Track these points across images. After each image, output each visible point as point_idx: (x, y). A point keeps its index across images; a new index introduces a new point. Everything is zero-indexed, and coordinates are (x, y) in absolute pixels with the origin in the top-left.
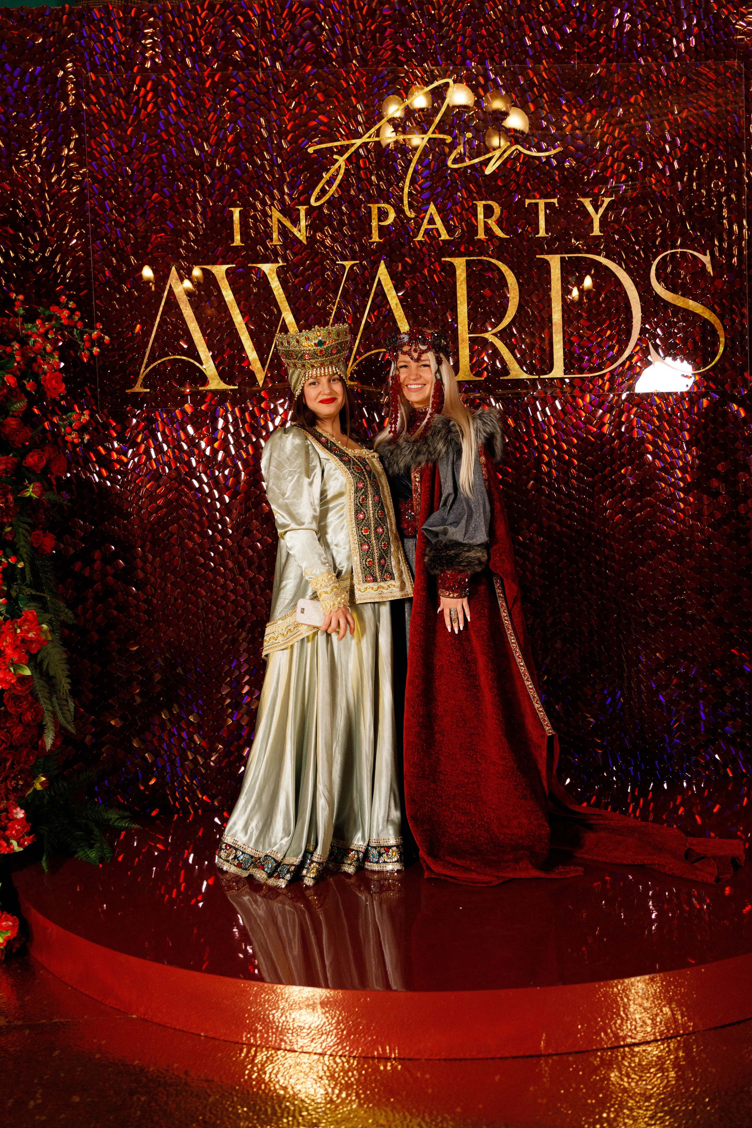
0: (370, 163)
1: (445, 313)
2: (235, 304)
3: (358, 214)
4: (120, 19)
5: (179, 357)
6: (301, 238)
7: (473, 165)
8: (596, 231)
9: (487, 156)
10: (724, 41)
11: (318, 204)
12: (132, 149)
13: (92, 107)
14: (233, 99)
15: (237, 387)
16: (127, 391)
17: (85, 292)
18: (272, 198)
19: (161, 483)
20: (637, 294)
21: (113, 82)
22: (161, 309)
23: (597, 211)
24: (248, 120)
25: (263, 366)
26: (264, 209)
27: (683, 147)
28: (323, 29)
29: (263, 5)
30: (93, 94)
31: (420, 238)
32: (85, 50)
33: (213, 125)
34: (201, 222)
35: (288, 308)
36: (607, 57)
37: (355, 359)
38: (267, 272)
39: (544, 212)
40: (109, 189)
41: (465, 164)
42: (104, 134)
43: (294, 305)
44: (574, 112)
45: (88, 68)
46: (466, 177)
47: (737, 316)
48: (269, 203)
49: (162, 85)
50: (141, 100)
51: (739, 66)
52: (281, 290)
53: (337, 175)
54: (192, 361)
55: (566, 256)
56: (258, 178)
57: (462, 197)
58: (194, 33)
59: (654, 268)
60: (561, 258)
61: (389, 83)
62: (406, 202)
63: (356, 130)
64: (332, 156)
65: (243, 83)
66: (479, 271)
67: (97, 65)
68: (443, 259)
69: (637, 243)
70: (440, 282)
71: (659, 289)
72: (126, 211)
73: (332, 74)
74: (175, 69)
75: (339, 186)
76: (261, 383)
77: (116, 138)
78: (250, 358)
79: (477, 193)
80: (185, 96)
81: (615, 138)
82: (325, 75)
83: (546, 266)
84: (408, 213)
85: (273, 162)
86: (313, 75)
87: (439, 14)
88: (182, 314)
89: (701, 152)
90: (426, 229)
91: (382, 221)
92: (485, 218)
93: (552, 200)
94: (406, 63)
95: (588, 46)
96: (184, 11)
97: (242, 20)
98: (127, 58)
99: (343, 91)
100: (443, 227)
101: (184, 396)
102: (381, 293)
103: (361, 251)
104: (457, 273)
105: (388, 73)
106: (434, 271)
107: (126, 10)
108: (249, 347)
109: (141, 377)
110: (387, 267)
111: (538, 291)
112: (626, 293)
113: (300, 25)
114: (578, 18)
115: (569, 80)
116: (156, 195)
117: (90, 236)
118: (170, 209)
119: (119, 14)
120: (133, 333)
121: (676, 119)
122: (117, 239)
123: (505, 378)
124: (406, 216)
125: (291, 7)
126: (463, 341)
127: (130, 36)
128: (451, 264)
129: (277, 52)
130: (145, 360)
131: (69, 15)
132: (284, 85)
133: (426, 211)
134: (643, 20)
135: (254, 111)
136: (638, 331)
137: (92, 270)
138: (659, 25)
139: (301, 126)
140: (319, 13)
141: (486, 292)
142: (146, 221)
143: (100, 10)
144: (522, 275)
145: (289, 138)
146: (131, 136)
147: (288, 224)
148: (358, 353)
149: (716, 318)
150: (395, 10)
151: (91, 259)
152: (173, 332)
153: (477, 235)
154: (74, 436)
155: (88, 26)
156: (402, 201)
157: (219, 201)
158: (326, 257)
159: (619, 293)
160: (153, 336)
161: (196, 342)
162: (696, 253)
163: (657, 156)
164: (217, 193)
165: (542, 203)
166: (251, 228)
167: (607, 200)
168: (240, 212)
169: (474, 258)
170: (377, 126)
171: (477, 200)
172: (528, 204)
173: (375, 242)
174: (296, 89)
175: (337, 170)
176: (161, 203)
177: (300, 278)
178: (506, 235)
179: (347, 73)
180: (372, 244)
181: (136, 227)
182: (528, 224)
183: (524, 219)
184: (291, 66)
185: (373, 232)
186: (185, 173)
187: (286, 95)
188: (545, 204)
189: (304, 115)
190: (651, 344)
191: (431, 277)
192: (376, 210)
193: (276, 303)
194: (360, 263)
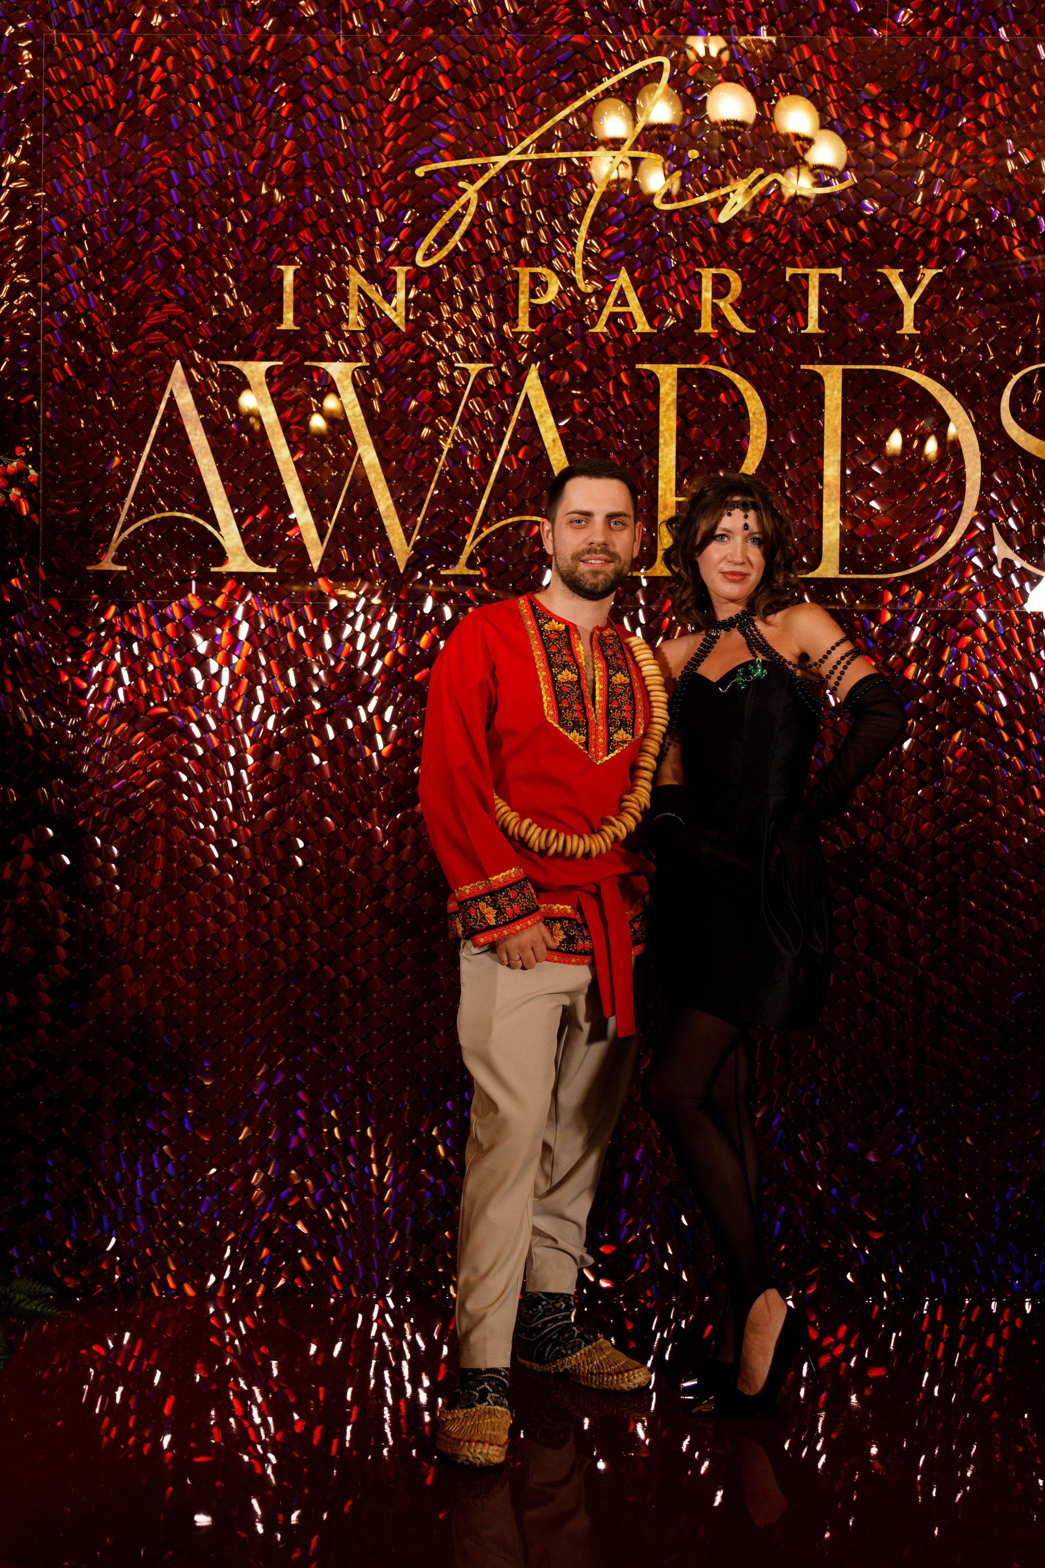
0: (522, 196)
1: (638, 459)
2: (278, 429)
3: (496, 283)
5: (179, 514)
6: (396, 321)
7: (700, 206)
8: (908, 327)
9: (724, 191)
11: (428, 263)
12: (119, 160)
14: (294, 81)
15: (274, 570)
16: (89, 568)
17: (31, 396)
20: (975, 439)
21: (95, 47)
22: (153, 432)
23: (911, 293)
25: (322, 536)
26: (338, 269)
30: (60, 65)
31: (601, 327)
34: (230, 287)
35: (369, 439)
36: (942, 25)
37: (478, 532)
38: (335, 378)
39: (817, 291)
41: (684, 204)
42: (76, 134)
43: (380, 434)
44: (881, 119)
45: (55, 23)
46: (686, 226)
48: (346, 259)
49: (177, 55)
50: (141, 77)
52: (358, 409)
53: (464, 216)
54: (201, 522)
55: (853, 367)
57: (678, 260)
59: (1007, 393)
60: (844, 371)
61: (559, 62)
62: (579, 265)
63: (502, 140)
64: (457, 182)
65: (311, 55)
66: (700, 388)
67: (69, 17)
68: (638, 366)
70: (632, 405)
71: (1015, 432)
72: (103, 264)
73: (464, 44)
75: (468, 232)
76: (315, 565)
77: (93, 140)
78: (300, 523)
79: (704, 254)
80: (213, 74)
81: (949, 167)
82: (452, 44)
83: (817, 384)
84: (583, 285)
86: (432, 44)
88: (188, 442)
90: (612, 314)
91: (537, 297)
92: (715, 296)
93: (833, 271)
94: (590, 27)
98: (116, 8)
99: (481, 72)
100: (641, 311)
101: (185, 581)
102: (529, 421)
103: (499, 347)
104: (663, 390)
105: (559, 43)
106: (624, 386)
108: (299, 503)
109: (114, 545)
110: (541, 377)
111: (802, 426)
115: (873, 63)
116: (158, 238)
120: (104, 470)
122: (86, 311)
124: (578, 290)
126: (665, 508)
128: (651, 375)
129: (371, 4)
130: (123, 517)
132: (382, 60)
133: (613, 281)
135: (329, 102)
136: (974, 504)
137: (41, 360)
139: (406, 131)
142: (136, 282)
144: (775, 398)
145: (386, 151)
146: (119, 140)
147: (376, 295)
148: (486, 521)
151: (41, 341)
152: (172, 472)
153: (699, 326)
156: (572, 261)
157: (262, 254)
158: (439, 354)
160: (138, 476)
161: (209, 490)
164: (259, 240)
165: (814, 275)
167: (930, 273)
168: (295, 272)
169: (693, 366)
170: (536, 135)
171: (702, 266)
172: (791, 277)
173: (525, 333)
174: (402, 67)
175: (465, 207)
176: (165, 253)
177: (393, 389)
178: (750, 327)
179: (490, 43)
180: (518, 335)
181: (120, 292)
182: (792, 311)
183: (785, 302)
184: (396, 27)
185: (520, 315)
186: (207, 203)
187: (386, 77)
188: (821, 275)
189: (412, 111)
190: (998, 526)
191: (619, 396)
192: (527, 278)
193: (350, 429)
194: (498, 367)
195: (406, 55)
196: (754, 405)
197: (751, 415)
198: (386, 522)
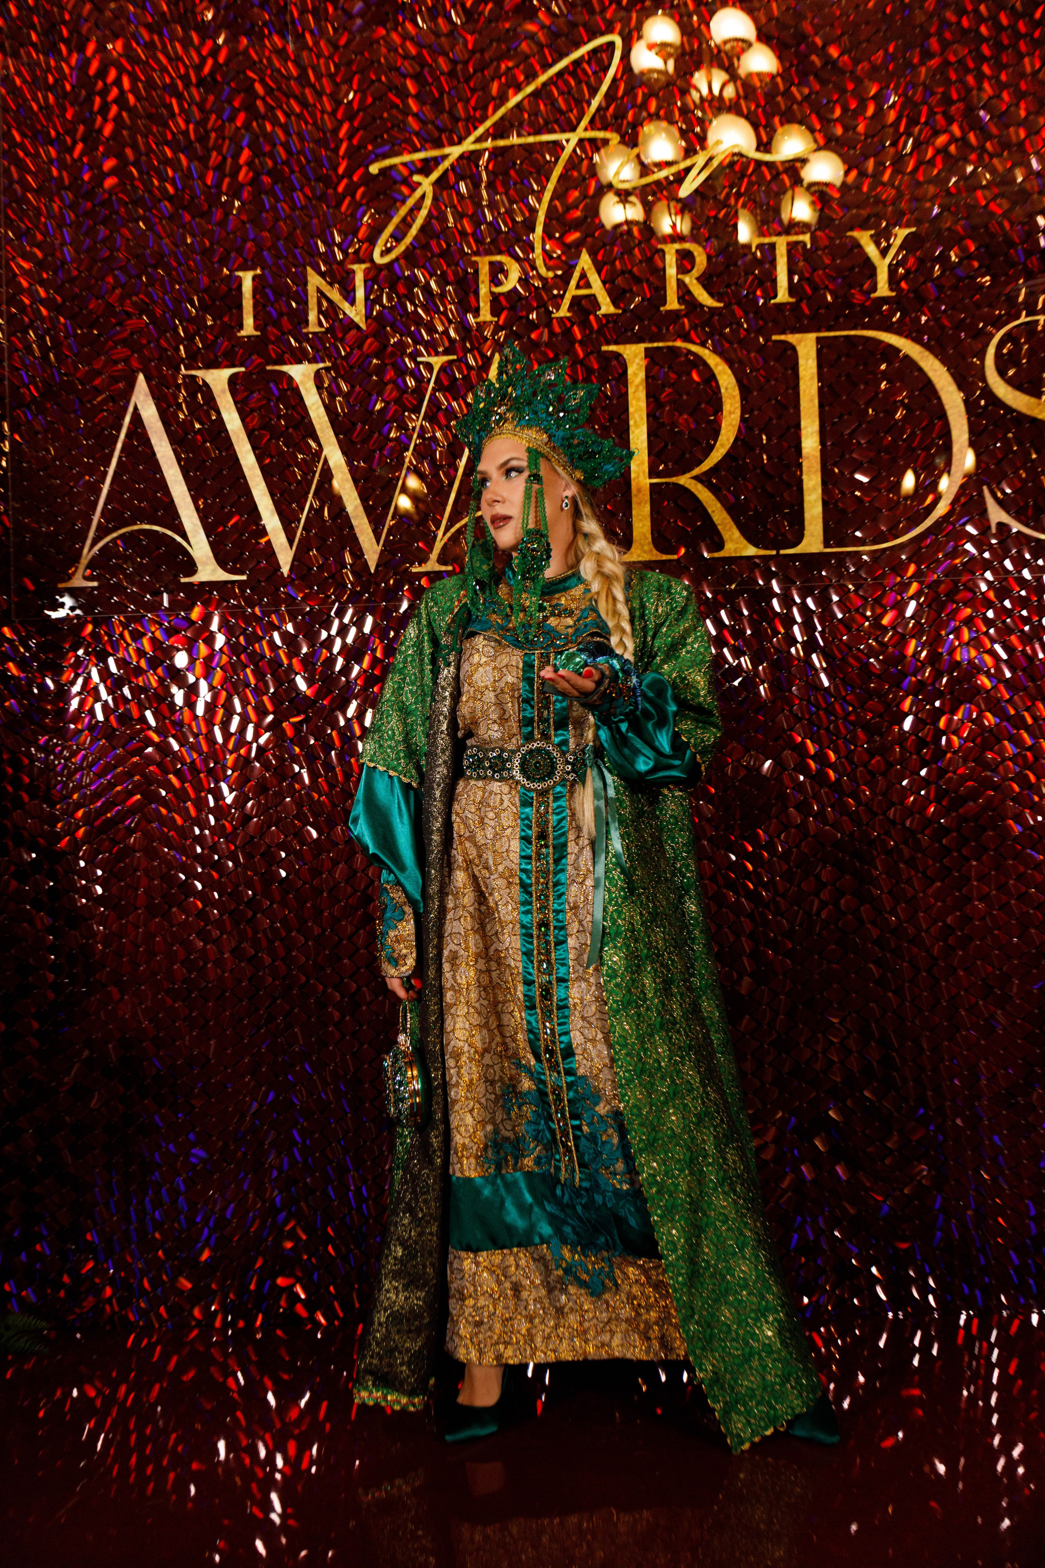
2: (243, 435)
3: (456, 274)
5: (148, 527)
6: (356, 319)
7: (659, 182)
8: (883, 289)
9: (683, 165)
11: (388, 259)
12: (76, 179)
15: (244, 578)
16: (62, 586)
19: (114, 743)
20: (960, 399)
22: (119, 446)
23: (883, 255)
25: (291, 542)
31: (563, 312)
33: (213, 135)
35: (333, 439)
37: (449, 527)
38: (298, 379)
39: (785, 259)
41: (643, 181)
43: (345, 435)
52: (322, 409)
53: (420, 209)
54: (169, 533)
55: (827, 334)
59: (991, 351)
60: (818, 339)
62: (538, 250)
64: (413, 176)
66: (671, 367)
68: (604, 348)
71: (1002, 389)
73: (412, 39)
75: (423, 227)
76: (285, 570)
78: (268, 528)
83: (790, 354)
84: (543, 271)
88: (154, 454)
90: (575, 297)
91: (497, 285)
92: (679, 271)
93: (801, 238)
98: (71, 33)
100: (604, 293)
101: (157, 594)
103: (463, 340)
104: (630, 371)
109: (84, 561)
112: (939, 397)
120: (72, 488)
123: (716, 555)
124: (539, 275)
126: (640, 490)
128: (618, 356)
129: (319, 7)
130: (91, 534)
133: (575, 266)
137: (6, 383)
139: (360, 130)
144: (748, 371)
145: (341, 152)
147: (335, 295)
148: (455, 515)
153: (665, 303)
156: (532, 248)
157: (219, 262)
158: (401, 349)
159: (927, 400)
160: (105, 491)
161: (177, 501)
165: (782, 243)
166: (272, 305)
167: (901, 234)
168: (254, 278)
169: (661, 344)
170: (488, 123)
172: (757, 247)
173: (487, 323)
174: (353, 67)
175: (421, 200)
177: (356, 389)
178: (719, 301)
179: (440, 36)
180: (481, 326)
182: (759, 281)
185: (482, 304)
187: (338, 79)
188: (788, 244)
189: (365, 110)
190: (991, 491)
192: (488, 267)
193: (314, 431)
194: (462, 360)
196: (726, 380)
197: (723, 391)
198: (354, 522)
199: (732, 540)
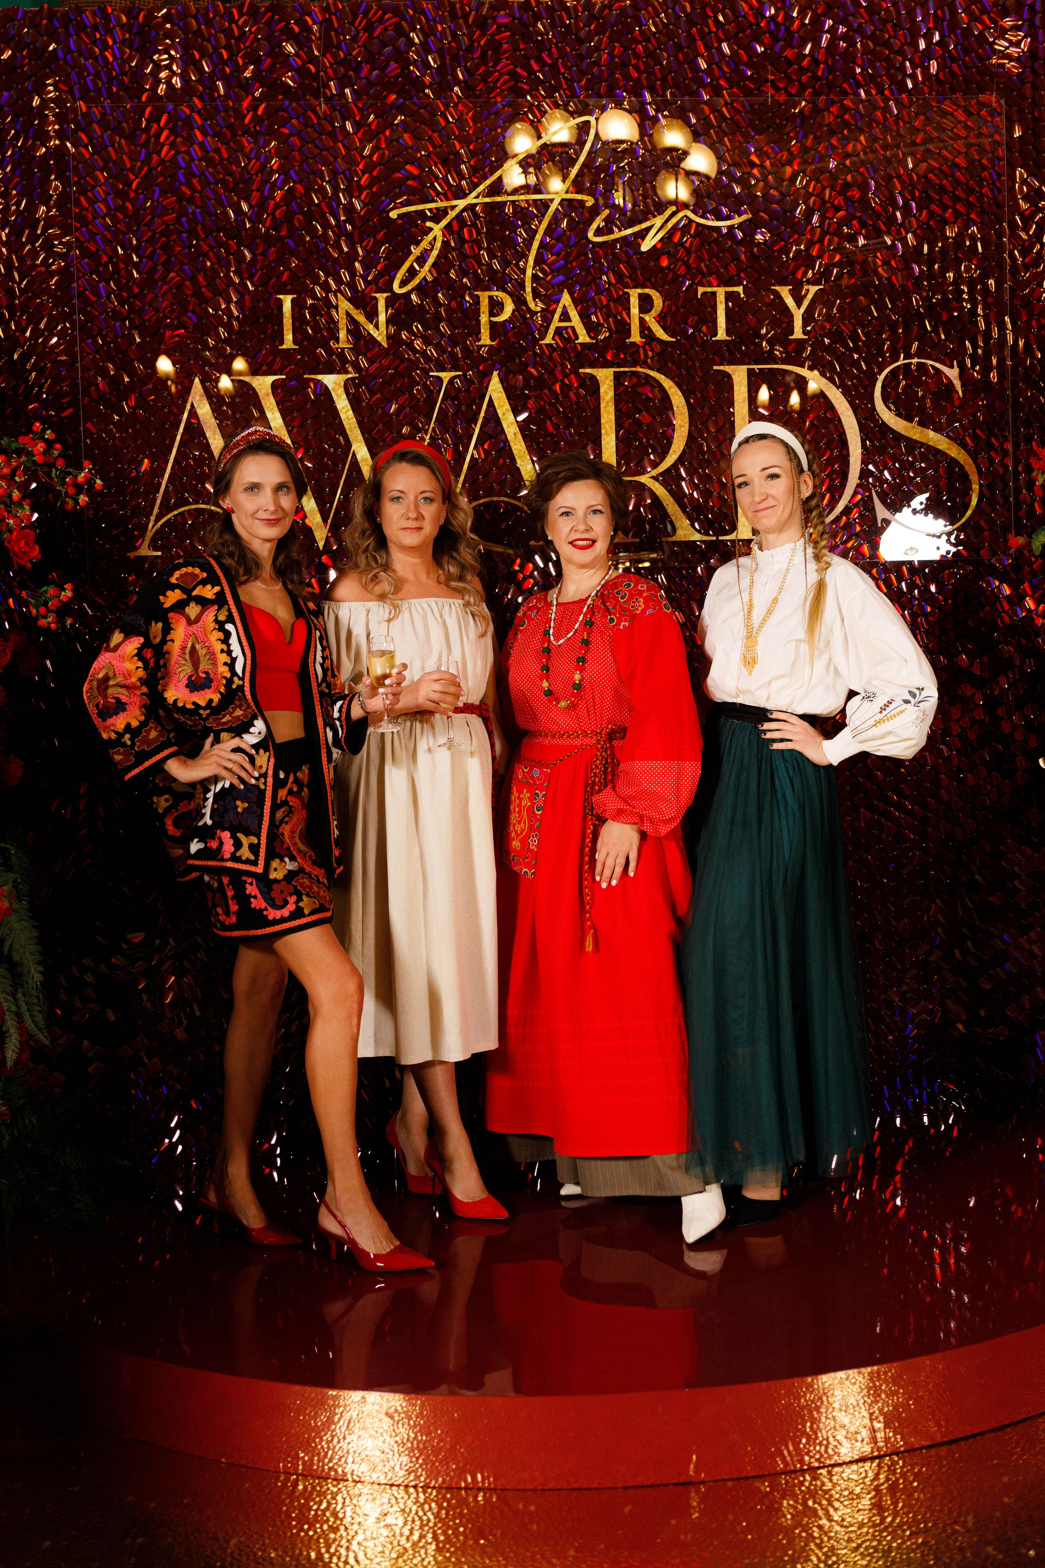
0: (479, 233)
1: (585, 447)
3: (461, 304)
4: (122, 26)
5: (203, 506)
6: (379, 339)
7: (625, 238)
8: (798, 333)
9: (644, 226)
10: (977, 67)
11: (404, 290)
12: (139, 210)
13: (82, 150)
14: (283, 140)
16: (129, 554)
17: (70, 410)
18: (339, 281)
20: (855, 422)
21: (112, 114)
22: (178, 438)
23: (799, 306)
24: (305, 171)
25: (325, 520)
26: (327, 296)
27: (920, 215)
28: (411, 42)
29: (326, 10)
30: (82, 131)
31: (548, 340)
32: (72, 69)
33: (254, 177)
34: (236, 313)
35: (360, 437)
36: (813, 87)
38: (330, 387)
39: (724, 306)
40: (106, 265)
41: (612, 237)
42: (98, 189)
43: (369, 433)
44: (768, 163)
45: (77, 95)
46: (615, 254)
47: (997, 454)
48: (334, 287)
49: (183, 121)
50: (153, 140)
51: (998, 101)
52: (351, 413)
53: (431, 250)
55: (755, 367)
56: (318, 253)
57: (609, 283)
58: (228, 47)
59: (879, 385)
60: (748, 370)
61: (504, 122)
62: (528, 289)
63: (459, 186)
64: (424, 222)
65: (298, 118)
66: (632, 387)
67: (89, 91)
69: (856, 349)
70: (579, 403)
71: (887, 415)
72: (129, 298)
73: (425, 108)
74: (201, 98)
75: (434, 265)
76: (321, 545)
77: (116, 194)
79: (630, 277)
80: (214, 136)
81: (824, 202)
82: (415, 108)
83: (727, 381)
84: (532, 305)
85: (340, 230)
86: (397, 108)
87: (576, 24)
88: (208, 445)
89: (945, 222)
90: (557, 328)
91: (495, 316)
92: (641, 311)
93: (735, 289)
94: (529, 92)
95: (786, 73)
96: (214, 16)
97: (296, 29)
98: (131, 81)
99: (441, 131)
100: (582, 326)
102: (493, 417)
103: (465, 357)
104: (602, 390)
105: (504, 106)
106: (569, 387)
107: (132, 13)
109: (149, 535)
110: (502, 381)
111: (716, 416)
112: (840, 420)
113: (378, 37)
114: (771, 33)
115: (760, 120)
116: (172, 275)
117: (77, 333)
118: (193, 296)
119: (119, 19)
120: (138, 472)
121: (910, 176)
122: (116, 337)
123: (672, 539)
124: (529, 310)
125: (366, 13)
127: (137, 50)
128: (593, 378)
129: (345, 75)
130: (156, 511)
131: (50, 19)
132: (356, 122)
133: (558, 301)
134: (864, 37)
135: (314, 157)
136: (858, 475)
137: (79, 381)
138: (886, 44)
139: (378, 181)
140: (406, 21)
141: (643, 417)
142: (158, 312)
143: (94, 13)
144: (694, 393)
145: (363, 197)
146: (137, 192)
147: (361, 318)
149: (966, 456)
150: (514, 19)
151: (79, 365)
152: (196, 471)
153: (629, 336)
154: (50, 620)
155: (78, 35)
156: (523, 288)
157: (262, 286)
158: (415, 365)
159: (831, 421)
160: (167, 476)
162: (938, 365)
163: (883, 228)
164: (260, 272)
165: (721, 293)
166: (308, 323)
167: (813, 289)
168: (293, 301)
169: (626, 369)
170: (488, 182)
171: (629, 288)
172: (703, 294)
173: (485, 346)
174: (373, 127)
175: (432, 243)
176: (179, 286)
177: (378, 396)
178: (671, 336)
179: (447, 106)
180: (480, 347)
181: (144, 321)
182: (703, 321)
183: (698, 315)
184: (367, 94)
185: (482, 331)
186: (213, 244)
187: (359, 135)
188: (726, 293)
189: (384, 165)
190: (876, 492)
191: (566, 395)
192: (487, 301)
193: (344, 430)
194: (465, 375)
195: (376, 117)
196: (678, 399)
197: (675, 408)
199: (682, 528)
